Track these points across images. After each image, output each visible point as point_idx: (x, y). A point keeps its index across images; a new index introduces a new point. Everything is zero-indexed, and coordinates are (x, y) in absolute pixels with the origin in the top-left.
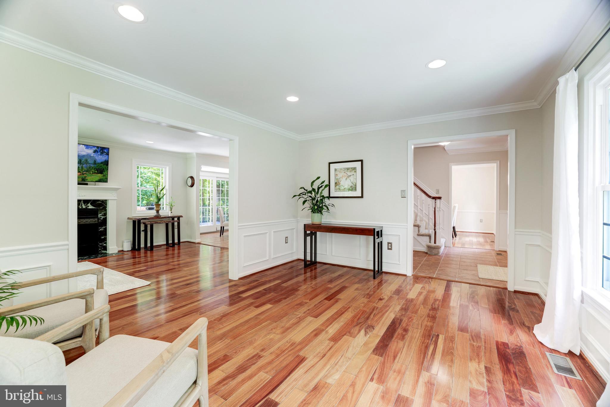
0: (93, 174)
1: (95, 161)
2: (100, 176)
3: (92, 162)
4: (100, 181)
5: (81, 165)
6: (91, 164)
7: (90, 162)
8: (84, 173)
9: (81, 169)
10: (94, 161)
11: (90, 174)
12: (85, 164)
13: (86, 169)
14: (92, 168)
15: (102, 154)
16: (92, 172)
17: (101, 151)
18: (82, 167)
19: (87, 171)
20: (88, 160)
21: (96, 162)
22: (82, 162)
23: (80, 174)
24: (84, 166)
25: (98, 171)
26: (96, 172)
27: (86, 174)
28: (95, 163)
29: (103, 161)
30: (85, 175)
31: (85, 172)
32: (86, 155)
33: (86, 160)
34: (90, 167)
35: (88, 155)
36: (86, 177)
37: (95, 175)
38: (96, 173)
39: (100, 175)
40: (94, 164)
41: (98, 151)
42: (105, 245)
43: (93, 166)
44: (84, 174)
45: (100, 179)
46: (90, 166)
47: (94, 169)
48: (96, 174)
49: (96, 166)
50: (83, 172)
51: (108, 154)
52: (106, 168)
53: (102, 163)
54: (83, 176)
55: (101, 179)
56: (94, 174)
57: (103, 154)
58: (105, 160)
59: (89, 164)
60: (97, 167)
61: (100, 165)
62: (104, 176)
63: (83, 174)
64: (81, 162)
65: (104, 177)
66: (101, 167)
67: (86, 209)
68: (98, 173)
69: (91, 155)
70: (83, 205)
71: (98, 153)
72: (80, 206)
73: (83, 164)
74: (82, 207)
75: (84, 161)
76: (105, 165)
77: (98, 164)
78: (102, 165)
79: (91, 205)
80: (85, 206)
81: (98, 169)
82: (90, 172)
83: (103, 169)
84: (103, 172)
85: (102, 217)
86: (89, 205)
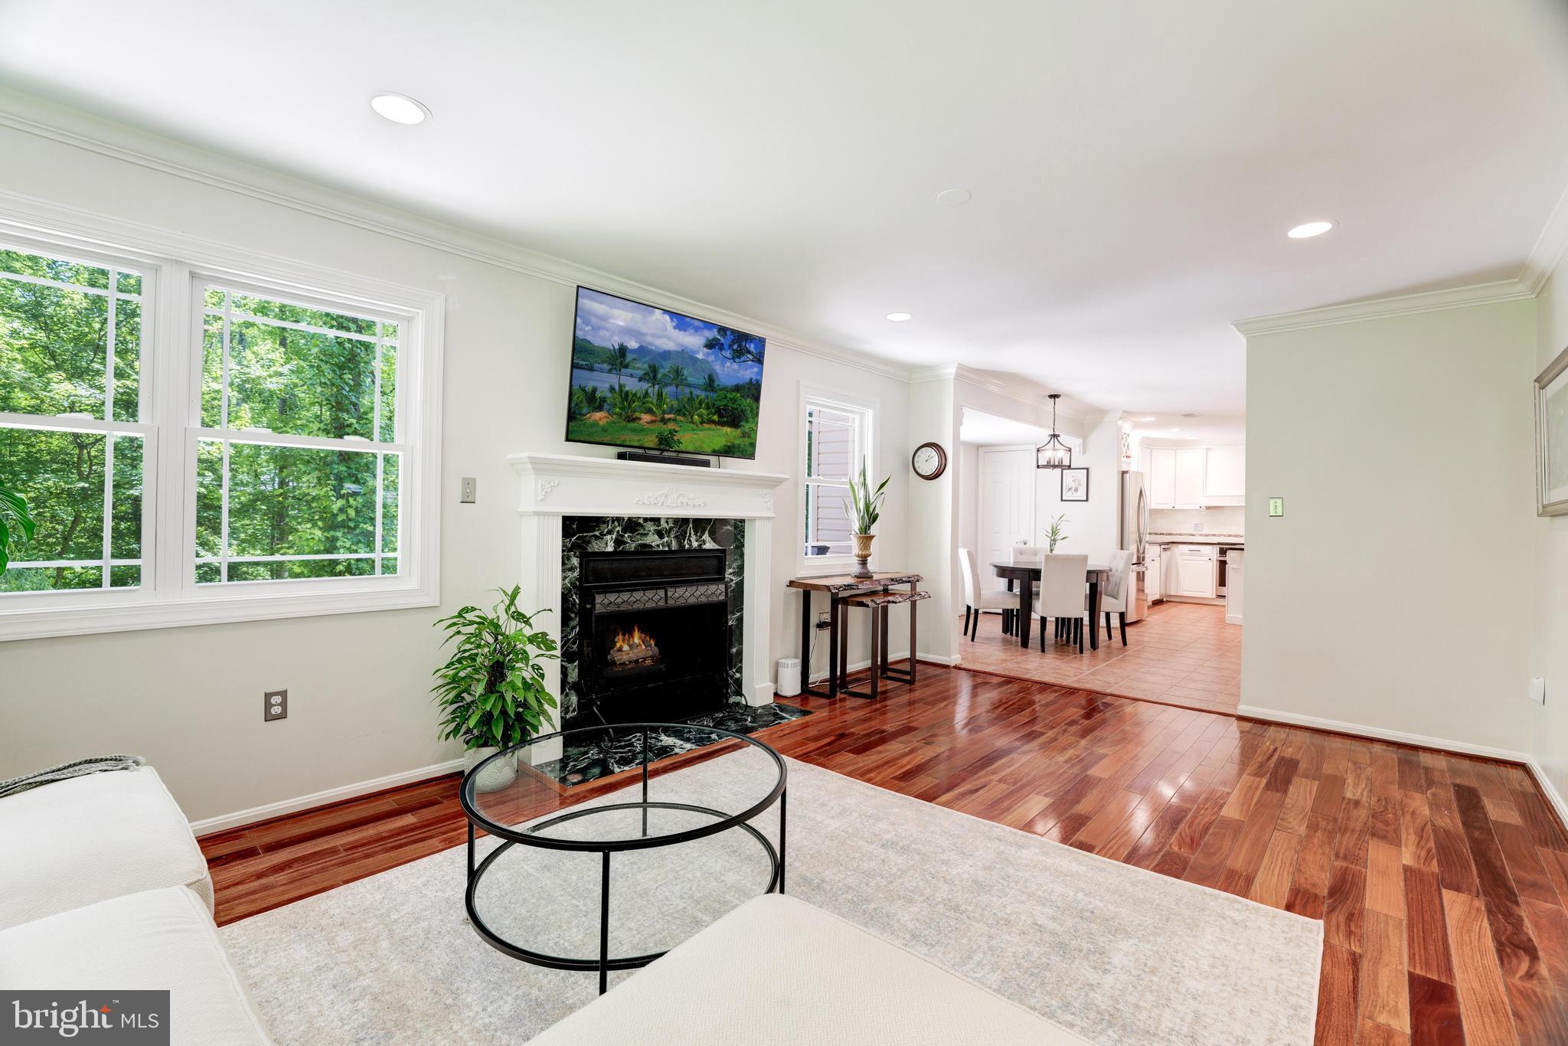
0: (701, 423)
1: (711, 379)
2: (726, 435)
3: (701, 381)
4: (728, 451)
5: (657, 387)
6: (696, 387)
7: (690, 380)
8: (667, 416)
9: (655, 401)
10: (707, 377)
11: (692, 422)
12: (670, 385)
13: (675, 404)
14: (700, 403)
15: (739, 357)
16: (700, 416)
17: (735, 347)
18: (660, 395)
19: (679, 412)
20: (685, 372)
21: (716, 383)
22: (659, 376)
23: (653, 418)
24: (667, 390)
25: (721, 416)
26: (716, 418)
27: (675, 420)
28: (711, 384)
29: (739, 383)
30: (671, 426)
31: (670, 413)
32: (676, 352)
33: (678, 372)
34: (691, 399)
35: (686, 355)
36: (676, 432)
37: (709, 429)
38: (714, 422)
39: (729, 429)
40: (706, 390)
41: (722, 344)
42: (738, 675)
43: (702, 395)
44: (669, 419)
45: (729, 447)
46: (691, 393)
47: (708, 408)
48: (713, 426)
49: (714, 396)
50: (664, 412)
51: (759, 360)
52: (752, 410)
53: (735, 388)
54: (666, 430)
55: (733, 446)
56: (705, 426)
57: (742, 359)
58: (751, 379)
59: (689, 385)
60: (720, 400)
61: (729, 395)
62: (744, 435)
63: (664, 421)
64: (655, 377)
65: (746, 439)
66: (733, 404)
67: (700, 550)
68: (723, 424)
69: (698, 356)
70: (693, 538)
71: (723, 352)
72: (686, 542)
73: (666, 385)
74: (691, 545)
75: (669, 371)
76: (748, 396)
77: (722, 390)
78: (739, 395)
79: (709, 536)
80: (697, 541)
81: (723, 409)
82: (692, 417)
83: (737, 409)
84: (737, 420)
85: (733, 578)
86: (706, 536)
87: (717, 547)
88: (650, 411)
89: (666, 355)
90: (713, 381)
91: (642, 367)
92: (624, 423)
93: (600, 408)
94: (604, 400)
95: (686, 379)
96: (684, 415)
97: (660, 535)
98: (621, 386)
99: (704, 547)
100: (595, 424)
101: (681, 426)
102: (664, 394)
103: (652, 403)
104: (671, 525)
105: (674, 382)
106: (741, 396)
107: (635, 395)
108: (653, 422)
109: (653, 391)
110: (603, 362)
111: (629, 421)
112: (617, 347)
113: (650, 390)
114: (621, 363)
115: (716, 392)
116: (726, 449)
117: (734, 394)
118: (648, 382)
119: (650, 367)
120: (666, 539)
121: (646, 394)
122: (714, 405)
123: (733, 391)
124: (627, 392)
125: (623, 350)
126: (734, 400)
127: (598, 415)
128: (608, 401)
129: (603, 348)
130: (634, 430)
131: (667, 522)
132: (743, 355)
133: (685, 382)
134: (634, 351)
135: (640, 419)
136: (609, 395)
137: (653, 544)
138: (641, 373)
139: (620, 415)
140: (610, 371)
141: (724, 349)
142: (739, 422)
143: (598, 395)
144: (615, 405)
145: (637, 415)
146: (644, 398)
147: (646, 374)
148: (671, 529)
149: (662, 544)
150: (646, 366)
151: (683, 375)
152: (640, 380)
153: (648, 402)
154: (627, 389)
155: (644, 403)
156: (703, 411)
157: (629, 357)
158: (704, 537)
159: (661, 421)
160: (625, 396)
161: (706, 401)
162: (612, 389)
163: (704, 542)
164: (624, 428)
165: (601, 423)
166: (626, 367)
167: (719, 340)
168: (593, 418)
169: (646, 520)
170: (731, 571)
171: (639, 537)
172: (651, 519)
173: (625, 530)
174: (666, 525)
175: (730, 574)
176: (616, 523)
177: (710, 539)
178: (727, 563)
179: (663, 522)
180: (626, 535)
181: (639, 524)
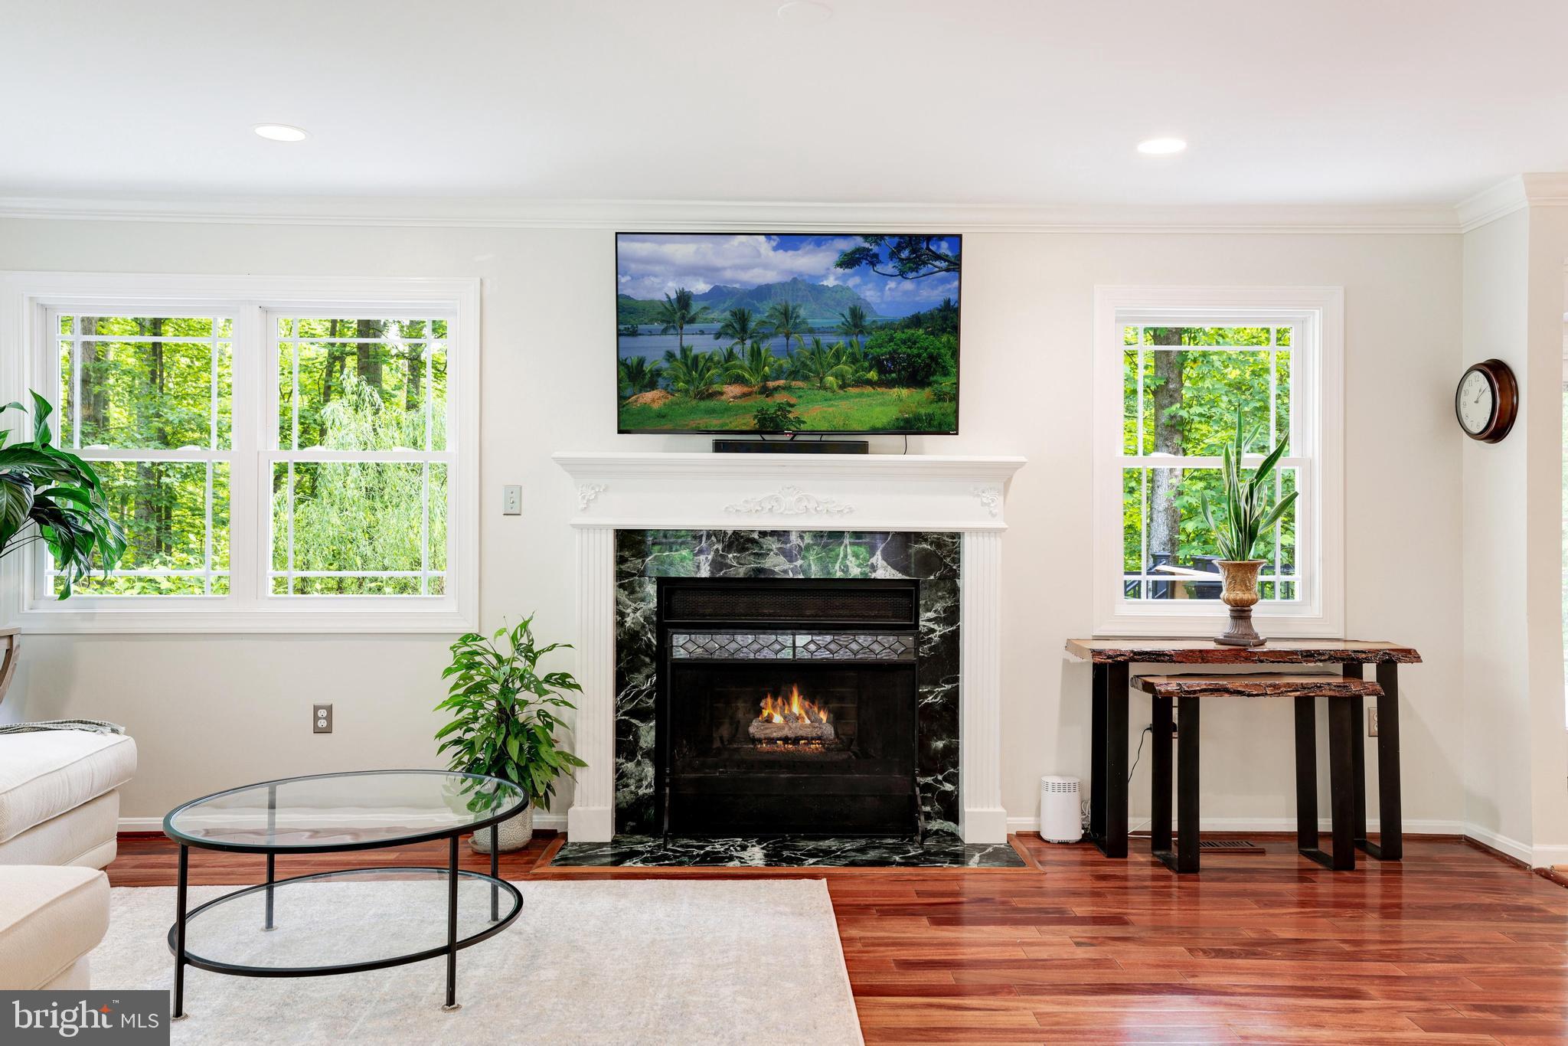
0: (843, 387)
1: (857, 315)
2: (899, 400)
3: (834, 320)
5: (748, 342)
6: (825, 331)
7: (815, 322)
8: (772, 384)
9: (747, 363)
10: (847, 313)
11: (823, 387)
12: (775, 335)
13: (786, 363)
15: (916, 269)
16: (839, 376)
17: (905, 254)
18: (756, 354)
19: (794, 374)
20: (803, 312)
21: (869, 319)
22: (752, 325)
23: (746, 389)
25: (882, 370)
26: (873, 375)
27: (788, 388)
28: (856, 320)
29: (925, 311)
30: (781, 398)
31: (777, 378)
32: (783, 285)
33: (787, 314)
34: (817, 351)
35: (805, 287)
36: (792, 406)
37: (861, 395)
38: (870, 383)
39: (904, 392)
40: (847, 334)
41: (876, 256)
42: (949, 787)
43: (841, 342)
44: (776, 389)
45: (907, 421)
46: (817, 343)
47: (854, 359)
48: (869, 390)
49: (867, 340)
50: (766, 378)
53: (916, 321)
54: (771, 404)
55: (917, 415)
56: (852, 391)
57: (923, 271)
59: (811, 331)
60: (880, 346)
61: (899, 335)
62: (934, 398)
63: (766, 392)
64: (744, 329)
66: (910, 348)
67: (865, 579)
68: (890, 384)
69: (825, 283)
70: (852, 562)
71: (879, 268)
72: (837, 567)
73: (766, 337)
74: (847, 572)
75: (771, 316)
76: (944, 331)
77: (882, 328)
78: (921, 331)
79: (884, 559)
80: (858, 566)
81: (887, 360)
82: (821, 380)
83: (919, 356)
84: (922, 374)
85: (936, 627)
86: (878, 559)
87: (899, 576)
88: (739, 380)
89: (763, 292)
90: (862, 317)
91: (720, 316)
92: (694, 402)
93: (652, 385)
94: (657, 373)
95: (804, 322)
96: (806, 378)
97: (789, 556)
98: (684, 351)
99: (873, 576)
100: (646, 408)
101: (800, 397)
102: (763, 351)
103: (741, 367)
104: (808, 540)
105: (781, 330)
106: (926, 333)
107: (710, 359)
108: (744, 395)
109: (742, 350)
110: (651, 322)
111: (702, 399)
112: (673, 296)
113: (737, 349)
114: (683, 317)
115: (870, 333)
116: (902, 424)
117: (910, 332)
118: (732, 337)
119: (734, 314)
120: (799, 562)
121: (730, 355)
122: (866, 355)
123: (908, 327)
124: (696, 358)
125: (684, 299)
126: (912, 342)
127: (648, 396)
128: (665, 374)
130: (715, 409)
131: (802, 537)
132: (925, 263)
133: (803, 326)
134: (705, 296)
135: (721, 394)
136: (665, 365)
137: (777, 569)
138: (718, 326)
139: (687, 391)
140: (664, 332)
141: (879, 262)
142: (927, 376)
143: (647, 367)
144: (676, 379)
145: (716, 387)
146: (728, 361)
147: (727, 326)
148: (808, 548)
149: (794, 569)
150: (727, 314)
151: (798, 317)
152: (718, 336)
153: (735, 367)
154: (694, 352)
155: (727, 369)
156: (846, 368)
157: (695, 307)
158: (873, 560)
159: (761, 393)
160: (693, 363)
161: (850, 350)
162: (670, 356)
163: (874, 568)
164: (696, 408)
165: (657, 404)
166: (692, 321)
167: (869, 250)
168: (641, 400)
169: (763, 534)
170: (931, 615)
171: (752, 558)
172: (773, 533)
173: (728, 548)
174: (799, 541)
175: (929, 620)
176: (713, 538)
177: (885, 564)
178: (922, 602)
179: (793, 537)
180: (730, 556)
181: (753, 541)
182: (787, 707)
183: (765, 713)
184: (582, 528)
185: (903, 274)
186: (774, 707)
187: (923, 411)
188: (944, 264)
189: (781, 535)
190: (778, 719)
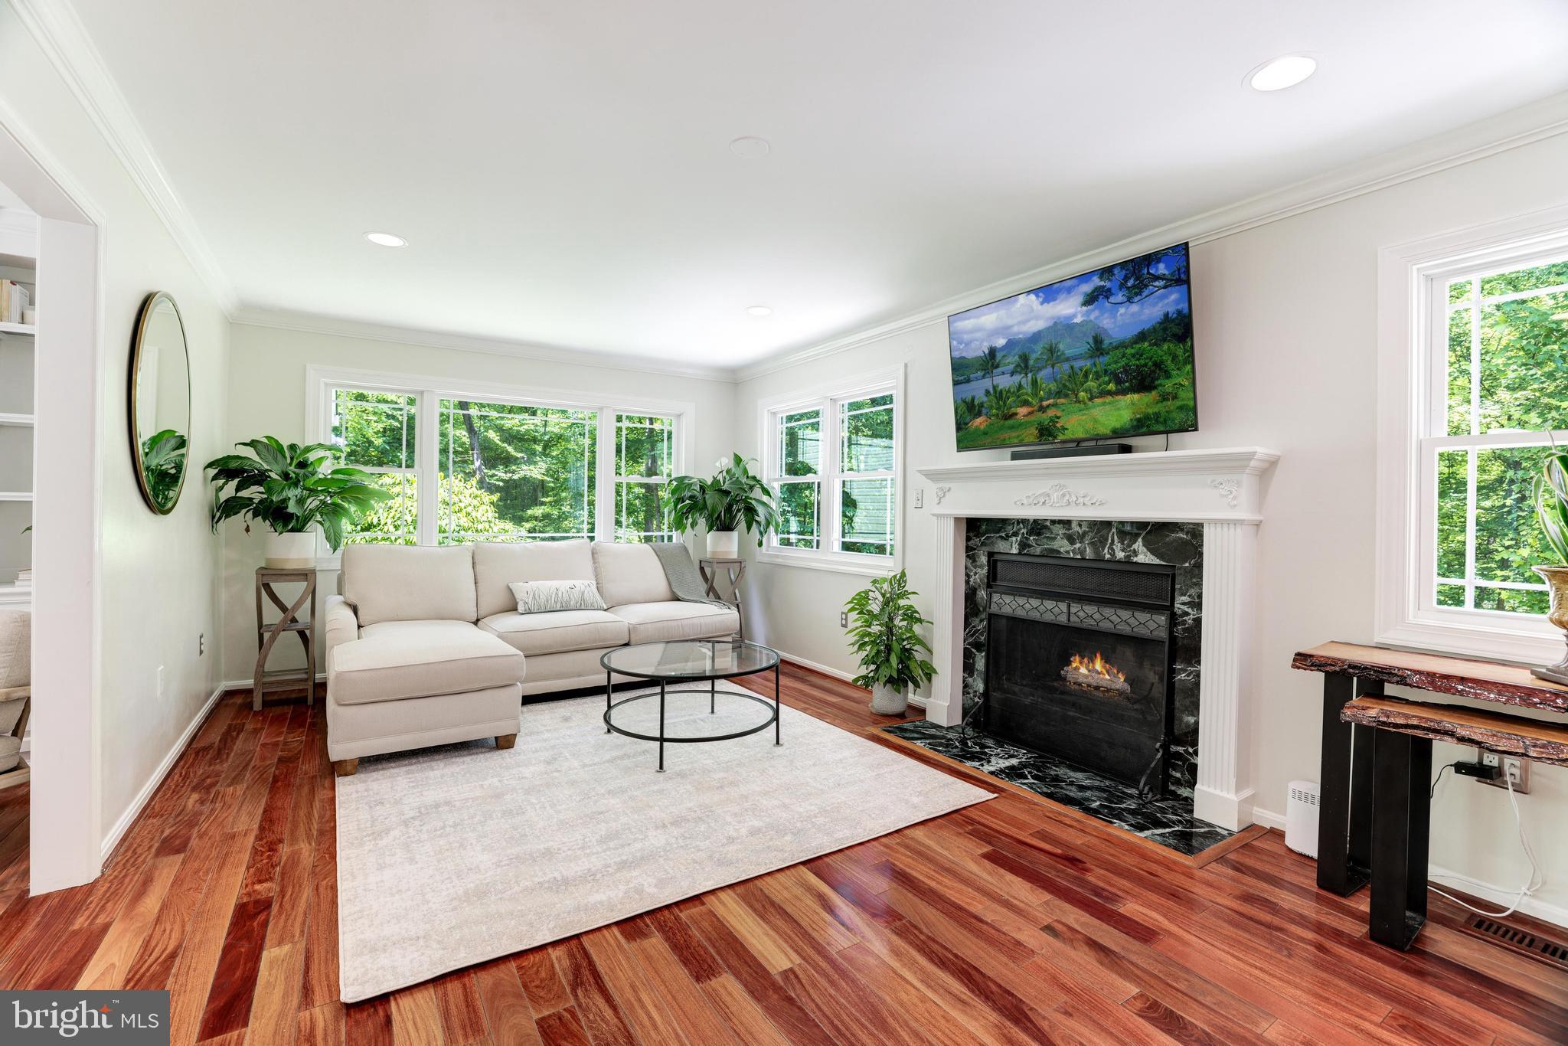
0: (1091, 399)
1: (1098, 341)
2: (1134, 404)
3: (1083, 348)
5: (1030, 375)
6: (1076, 358)
7: (1069, 352)
8: (1045, 403)
9: (1030, 390)
10: (1091, 341)
11: (1078, 401)
12: (1045, 367)
13: (1053, 386)
14: (1086, 375)
15: (1139, 294)
16: (1088, 391)
17: (1130, 283)
18: (1035, 383)
19: (1059, 394)
20: (1061, 347)
21: (1106, 342)
22: (1031, 362)
23: (1030, 409)
24: (1042, 375)
25: (1119, 381)
26: (1112, 386)
27: (1055, 405)
28: (1098, 347)
29: (1147, 327)
30: (1051, 413)
31: (1048, 399)
32: (1048, 329)
33: (1051, 350)
34: (1073, 375)
35: (1063, 327)
36: (1058, 418)
37: (1104, 404)
38: (1110, 393)
39: (1136, 397)
40: (1091, 357)
41: (1109, 290)
43: (1087, 364)
44: (1048, 406)
45: (1139, 420)
46: (1072, 367)
47: (1097, 376)
48: (1109, 399)
49: (1106, 359)
50: (1041, 400)
51: (1181, 280)
52: (1175, 358)
53: (1142, 336)
54: (1045, 417)
55: (1147, 417)
56: (1098, 401)
57: (1146, 292)
58: (1170, 314)
59: (1068, 359)
60: (1116, 362)
61: (1129, 351)
62: (1164, 398)
63: (1042, 409)
64: (1026, 367)
65: (1170, 402)
66: (1139, 359)
67: (1127, 562)
68: (1124, 392)
69: (1075, 321)
70: (1117, 547)
71: (1112, 299)
72: (1106, 551)
73: (1040, 369)
74: (1113, 554)
75: (1042, 353)
76: (1165, 340)
77: (1116, 348)
78: (1146, 344)
79: (1144, 545)
80: (1123, 551)
81: (1121, 372)
82: (1076, 395)
83: (1145, 365)
84: (1149, 380)
85: (1190, 610)
86: (1139, 545)
87: (1157, 561)
88: (1026, 403)
89: (1036, 337)
90: (1101, 342)
91: (1013, 360)
92: (1002, 422)
93: (979, 414)
94: (981, 405)
95: (1063, 354)
96: (1066, 396)
97: (1071, 539)
98: (994, 388)
99: (1135, 559)
100: (977, 429)
101: (1063, 410)
102: (1039, 380)
103: (1027, 394)
104: (1085, 528)
105: (1049, 362)
106: (1150, 345)
107: (1009, 391)
108: (1030, 413)
109: (1026, 381)
110: (977, 370)
111: (1006, 419)
112: (987, 352)
113: (1023, 382)
114: (993, 365)
115: (1107, 353)
116: (1135, 423)
117: (1137, 346)
118: (1020, 373)
119: (1020, 357)
120: (1078, 545)
121: (1020, 386)
122: (1106, 371)
123: (1136, 342)
124: (1001, 391)
125: (993, 352)
126: (1139, 355)
127: (978, 420)
128: (985, 405)
129: (976, 358)
130: (1012, 427)
131: (1080, 525)
132: (1146, 286)
133: (1063, 357)
134: (1004, 348)
135: (1016, 414)
136: (985, 399)
137: (1062, 550)
138: (1012, 367)
139: (997, 415)
140: (984, 377)
141: (1112, 294)
142: (1153, 381)
143: (976, 402)
144: (991, 407)
145: (1013, 410)
146: (1018, 391)
147: (1017, 366)
148: (1084, 534)
149: (1073, 551)
150: (1017, 357)
151: (1059, 351)
152: (1012, 374)
153: (1023, 394)
154: (1000, 387)
155: (1019, 397)
156: (1091, 384)
157: (999, 356)
158: (1135, 546)
159: (1039, 410)
160: (1000, 395)
161: (1094, 369)
162: (987, 392)
163: (1135, 553)
164: (1001, 428)
165: (982, 427)
166: (997, 366)
167: (1104, 287)
168: (975, 424)
169: (1053, 522)
170: (1185, 599)
171: (1045, 540)
172: (1060, 522)
173: (1031, 533)
174: (1078, 529)
175: (1184, 604)
176: (1021, 525)
177: (1145, 550)
178: (1177, 586)
179: (1074, 525)
180: (1031, 538)
181: (1046, 527)
182: (1091, 665)
183: (1074, 665)
184: (938, 516)
185: (1130, 300)
186: (1081, 663)
187: (1150, 411)
188: (1161, 283)
189: (1067, 523)
190: (1083, 670)
